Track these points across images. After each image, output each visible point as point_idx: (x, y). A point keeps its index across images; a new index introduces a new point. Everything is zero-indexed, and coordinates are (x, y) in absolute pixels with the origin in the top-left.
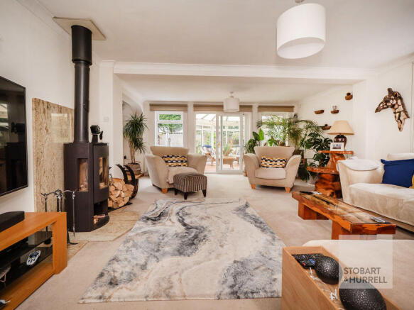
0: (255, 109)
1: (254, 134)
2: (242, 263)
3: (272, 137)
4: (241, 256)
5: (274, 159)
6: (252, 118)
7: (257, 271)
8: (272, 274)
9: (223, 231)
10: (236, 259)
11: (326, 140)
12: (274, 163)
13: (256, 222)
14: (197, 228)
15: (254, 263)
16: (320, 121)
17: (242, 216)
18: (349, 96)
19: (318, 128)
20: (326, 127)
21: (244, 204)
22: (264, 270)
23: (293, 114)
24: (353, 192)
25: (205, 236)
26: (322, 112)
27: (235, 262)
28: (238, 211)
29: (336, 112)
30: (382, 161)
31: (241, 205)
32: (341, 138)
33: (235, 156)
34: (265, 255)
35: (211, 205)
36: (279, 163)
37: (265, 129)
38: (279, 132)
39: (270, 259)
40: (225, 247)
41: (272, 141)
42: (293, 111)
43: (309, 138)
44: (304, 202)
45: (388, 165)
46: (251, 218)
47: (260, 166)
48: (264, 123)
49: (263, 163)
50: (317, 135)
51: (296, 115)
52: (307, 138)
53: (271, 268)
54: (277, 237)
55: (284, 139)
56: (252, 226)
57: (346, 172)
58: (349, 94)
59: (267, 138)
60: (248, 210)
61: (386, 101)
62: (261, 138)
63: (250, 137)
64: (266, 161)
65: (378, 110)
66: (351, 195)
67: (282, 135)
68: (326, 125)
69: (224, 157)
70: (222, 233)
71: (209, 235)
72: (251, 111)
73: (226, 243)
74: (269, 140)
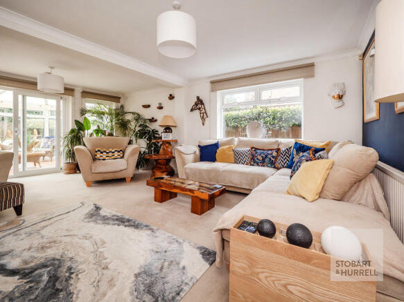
0: (78, 94)
1: (77, 122)
2: (145, 272)
3: (98, 126)
4: (138, 266)
5: (110, 150)
6: (74, 104)
7: (164, 270)
8: (178, 264)
9: (93, 250)
10: (136, 272)
11: (153, 130)
12: (111, 154)
13: (122, 222)
14: (44, 266)
15: (156, 264)
16: (147, 114)
17: (101, 222)
18: (171, 97)
19: (145, 120)
20: (153, 120)
21: (92, 207)
22: (169, 265)
23: (120, 105)
24: (188, 171)
25: (70, 269)
26: (149, 106)
27: (137, 276)
28: (91, 218)
29: (160, 108)
30: (199, 146)
31: (90, 209)
32: (168, 129)
33: (43, 151)
34: (158, 250)
35: (43, 224)
36: (116, 154)
37: (91, 118)
38: (107, 123)
39: (166, 252)
40: (109, 266)
41: (98, 131)
42: (119, 102)
43: (139, 128)
44: (161, 187)
45: (202, 148)
46: (113, 220)
47: (94, 159)
48: (89, 111)
49: (98, 156)
50: (146, 126)
51: (122, 107)
52: (138, 129)
53: (172, 259)
54: (155, 228)
55: (112, 129)
56: (122, 228)
57: (180, 156)
58: (171, 95)
59: (93, 128)
60: (102, 213)
61: (196, 104)
62: (86, 128)
63: (71, 126)
64: (102, 153)
65: (192, 110)
66: (186, 173)
67: (109, 124)
68: (153, 118)
69: (27, 153)
70: (92, 252)
71: (74, 266)
72: (73, 96)
73: (108, 261)
74: (96, 130)
